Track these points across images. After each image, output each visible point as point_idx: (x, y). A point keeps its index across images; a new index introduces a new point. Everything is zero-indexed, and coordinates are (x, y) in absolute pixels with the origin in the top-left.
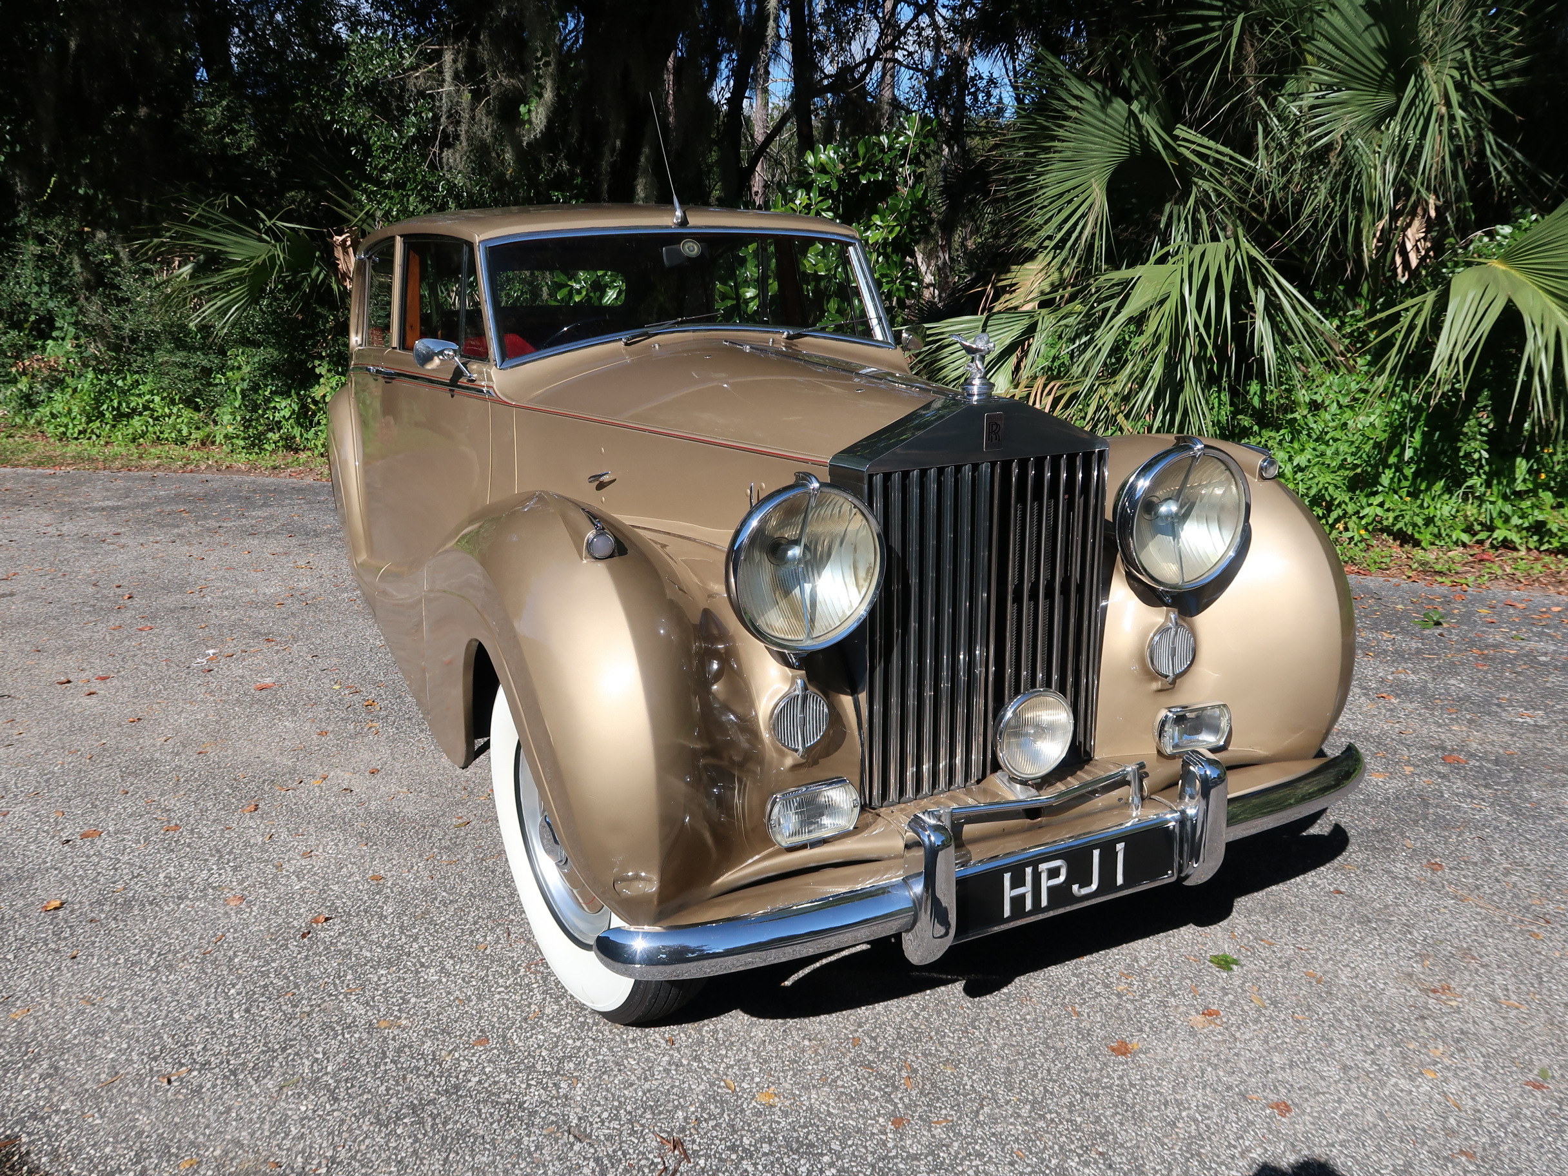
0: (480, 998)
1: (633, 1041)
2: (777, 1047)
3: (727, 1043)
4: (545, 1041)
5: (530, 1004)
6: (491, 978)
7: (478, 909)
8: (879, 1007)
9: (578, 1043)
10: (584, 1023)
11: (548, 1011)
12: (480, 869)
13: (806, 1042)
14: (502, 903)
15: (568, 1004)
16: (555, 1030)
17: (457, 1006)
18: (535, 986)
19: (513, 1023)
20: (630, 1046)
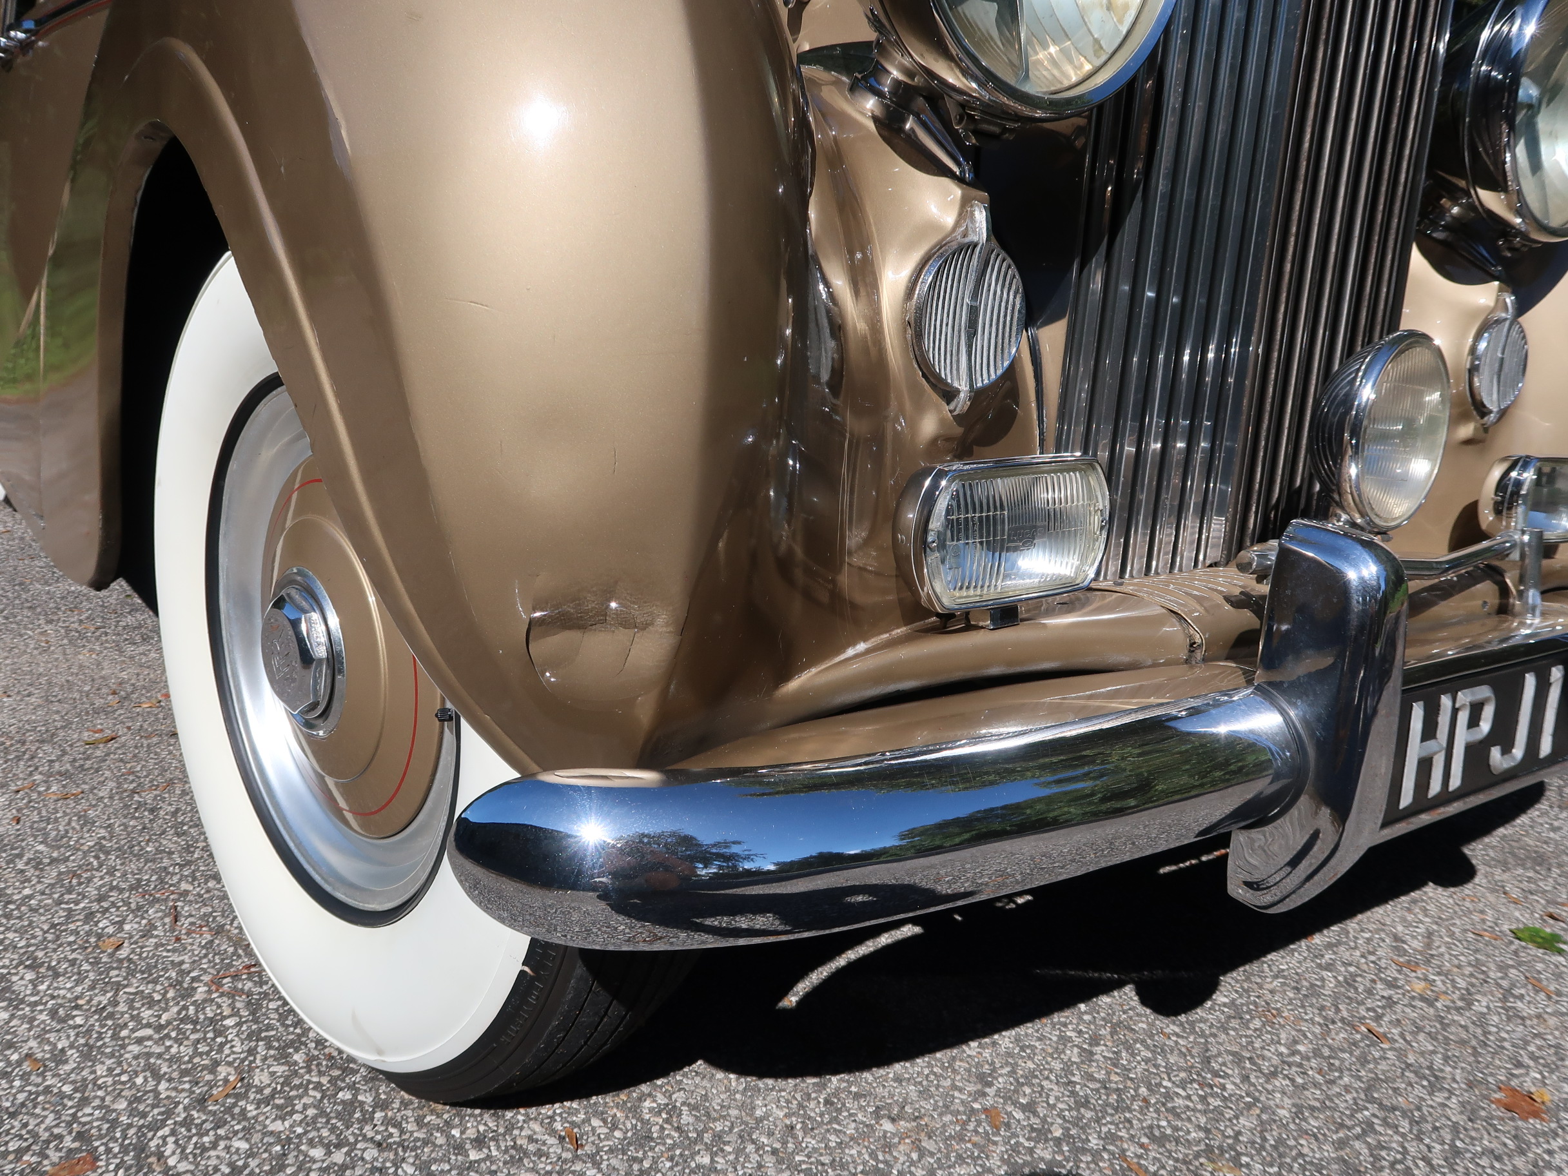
0: (88, 1054)
1: (479, 1142)
2: (824, 1139)
3: (707, 1137)
4: (250, 1154)
5: (216, 1063)
6: (122, 1007)
7: (111, 872)
8: (1005, 1039)
9: (339, 1157)
10: (350, 1106)
11: (260, 1078)
12: (126, 806)
13: (887, 1126)
14: (166, 862)
15: (310, 1060)
16: (278, 1126)
17: (25, 1077)
18: (229, 1022)
19: (169, 1114)
20: (474, 1155)
